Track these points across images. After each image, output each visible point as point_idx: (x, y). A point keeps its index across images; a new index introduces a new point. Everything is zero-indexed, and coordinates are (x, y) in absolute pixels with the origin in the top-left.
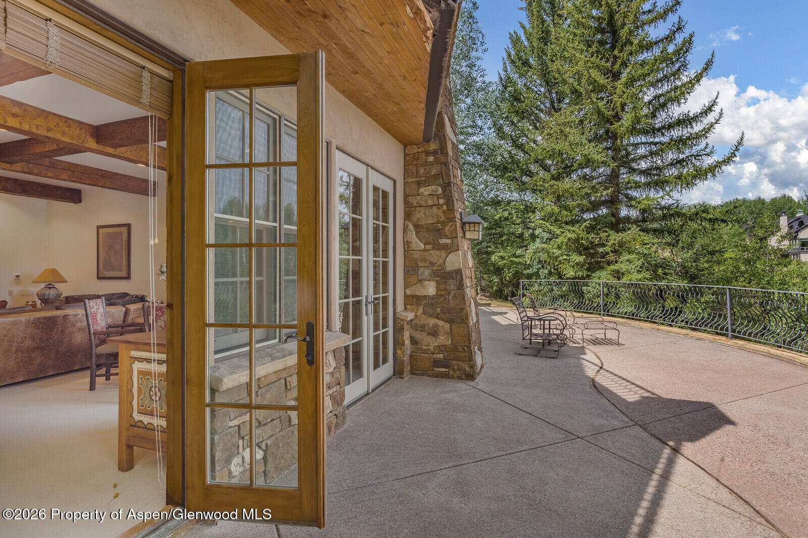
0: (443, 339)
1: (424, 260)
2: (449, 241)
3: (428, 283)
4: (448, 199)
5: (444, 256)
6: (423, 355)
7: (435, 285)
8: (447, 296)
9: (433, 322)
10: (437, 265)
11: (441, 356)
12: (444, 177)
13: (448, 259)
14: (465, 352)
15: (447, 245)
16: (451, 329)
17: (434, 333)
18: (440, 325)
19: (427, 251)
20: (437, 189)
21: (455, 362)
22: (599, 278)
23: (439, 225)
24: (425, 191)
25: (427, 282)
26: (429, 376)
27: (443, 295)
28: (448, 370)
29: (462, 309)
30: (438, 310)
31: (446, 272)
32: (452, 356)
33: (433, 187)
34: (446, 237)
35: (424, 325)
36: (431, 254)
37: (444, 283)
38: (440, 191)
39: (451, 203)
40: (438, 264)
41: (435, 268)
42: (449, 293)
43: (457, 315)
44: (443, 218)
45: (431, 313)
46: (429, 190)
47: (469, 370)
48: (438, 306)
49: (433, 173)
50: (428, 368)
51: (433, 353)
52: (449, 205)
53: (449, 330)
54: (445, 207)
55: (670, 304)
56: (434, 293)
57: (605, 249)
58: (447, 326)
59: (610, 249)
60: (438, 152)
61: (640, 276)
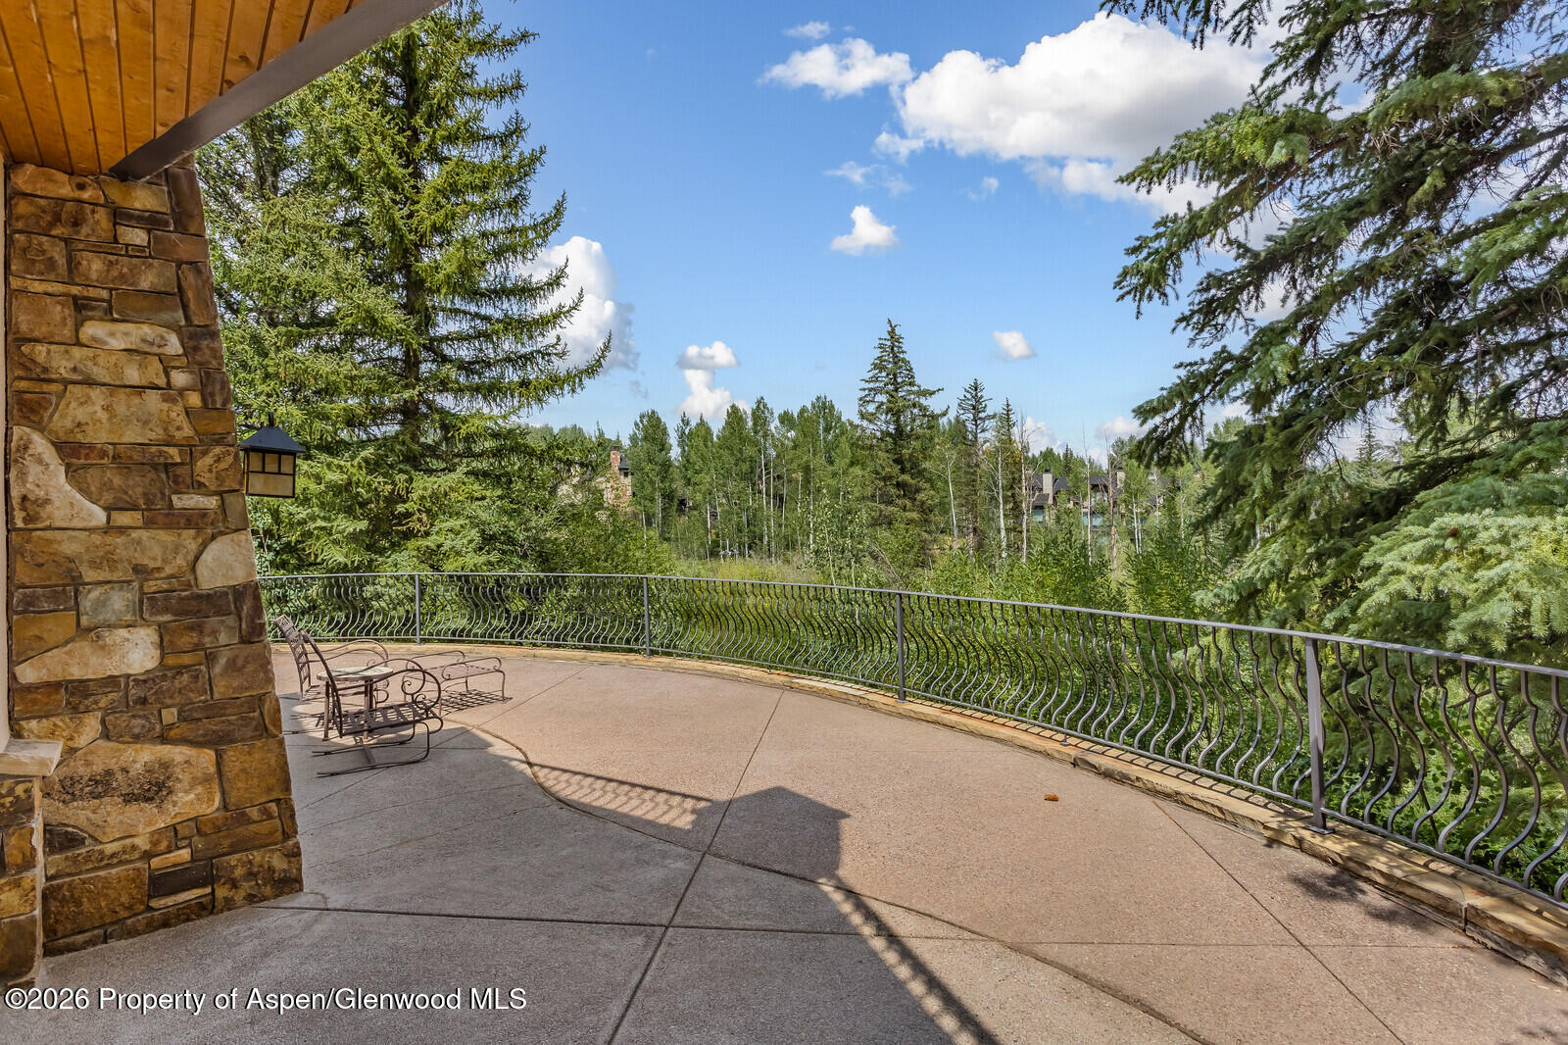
0: (190, 801)
1: (109, 560)
2: (212, 502)
3: (127, 635)
4: (208, 374)
5: (193, 547)
6: (102, 873)
7: (156, 638)
8: (203, 668)
9: (142, 757)
10: (162, 575)
11: (184, 854)
12: (192, 306)
13: (207, 556)
14: (270, 817)
15: (203, 513)
16: (219, 764)
17: (154, 789)
18: (179, 758)
19: (122, 530)
20: (162, 338)
21: (233, 859)
22: (396, 565)
23: (173, 451)
24: (112, 334)
25: (123, 632)
26: (132, 933)
27: (186, 667)
28: (208, 890)
29: (261, 698)
30: (170, 715)
31: (199, 597)
32: (226, 843)
33: (146, 330)
34: (199, 487)
35: (109, 773)
36: (139, 542)
37: (191, 628)
38: (174, 345)
39: (218, 387)
40: (168, 570)
41: (151, 586)
42: (210, 658)
43: (242, 718)
44: (187, 431)
45: (137, 731)
46: (126, 334)
47: (285, 866)
48: (169, 701)
49: (145, 285)
50: (130, 908)
51: (148, 856)
52: (212, 395)
53: (213, 770)
54: (194, 400)
55: (519, 605)
56: (151, 663)
57: (406, 506)
58: (206, 758)
59: (416, 507)
60: (167, 224)
61: (481, 559)
